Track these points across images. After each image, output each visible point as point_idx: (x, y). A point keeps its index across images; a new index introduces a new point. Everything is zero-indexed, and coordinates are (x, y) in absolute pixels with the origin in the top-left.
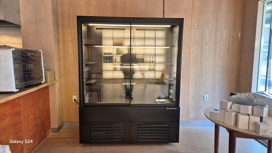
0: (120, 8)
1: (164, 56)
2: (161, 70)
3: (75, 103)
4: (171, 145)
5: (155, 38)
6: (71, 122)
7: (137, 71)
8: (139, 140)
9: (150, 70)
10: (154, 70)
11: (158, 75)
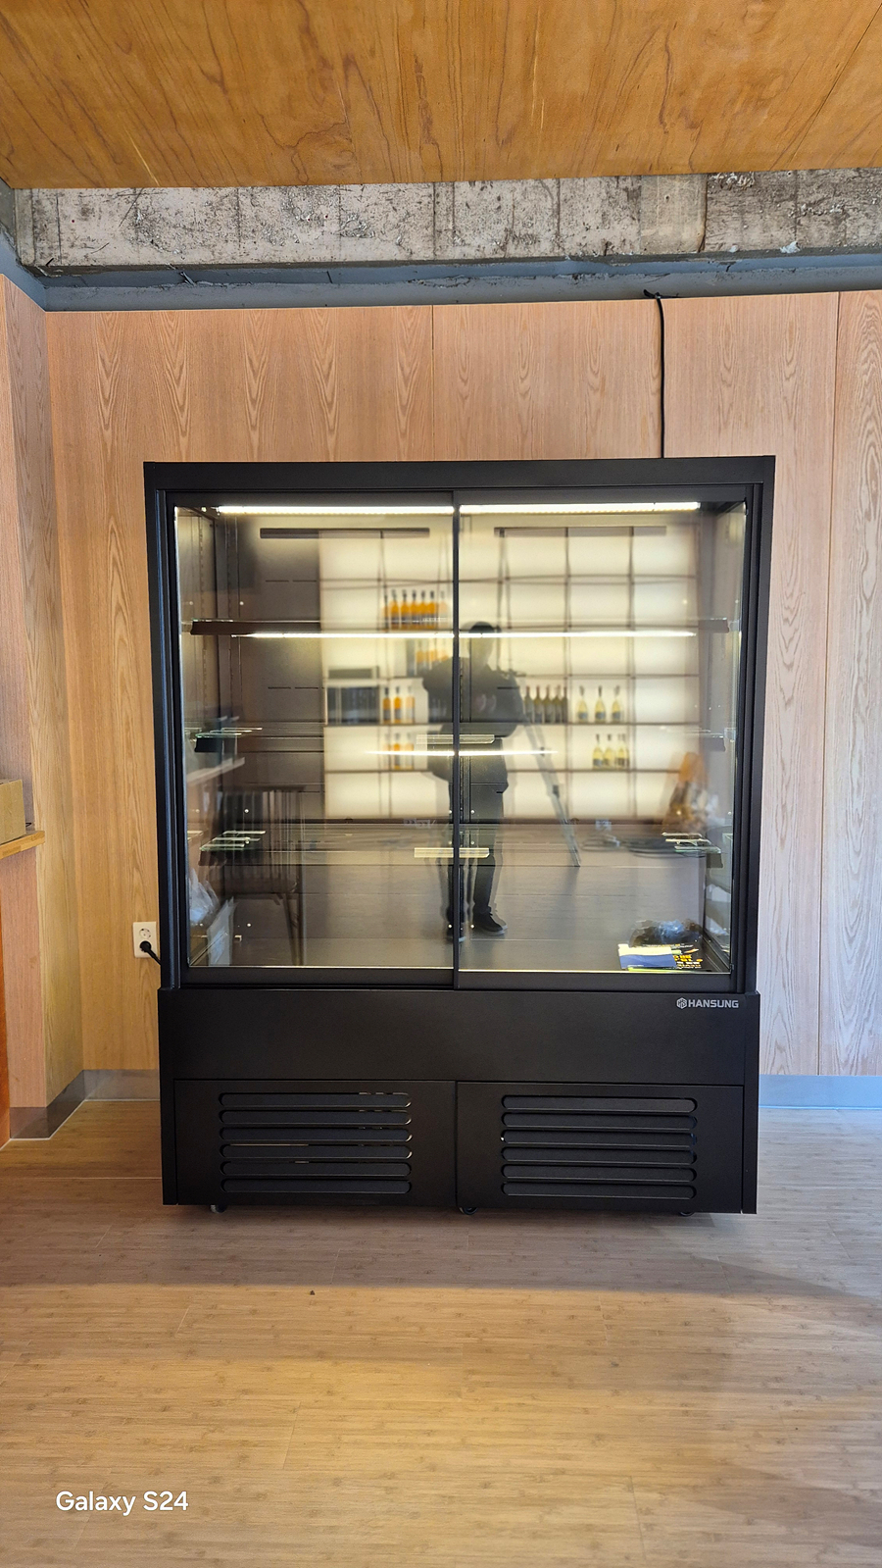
0: (404, 408)
1: (682, 680)
2: (665, 766)
3: (146, 965)
4: (710, 1224)
5: (630, 575)
6: (126, 1073)
7: (519, 774)
8: (512, 1191)
9: (600, 766)
10: (624, 766)
11: (651, 796)
